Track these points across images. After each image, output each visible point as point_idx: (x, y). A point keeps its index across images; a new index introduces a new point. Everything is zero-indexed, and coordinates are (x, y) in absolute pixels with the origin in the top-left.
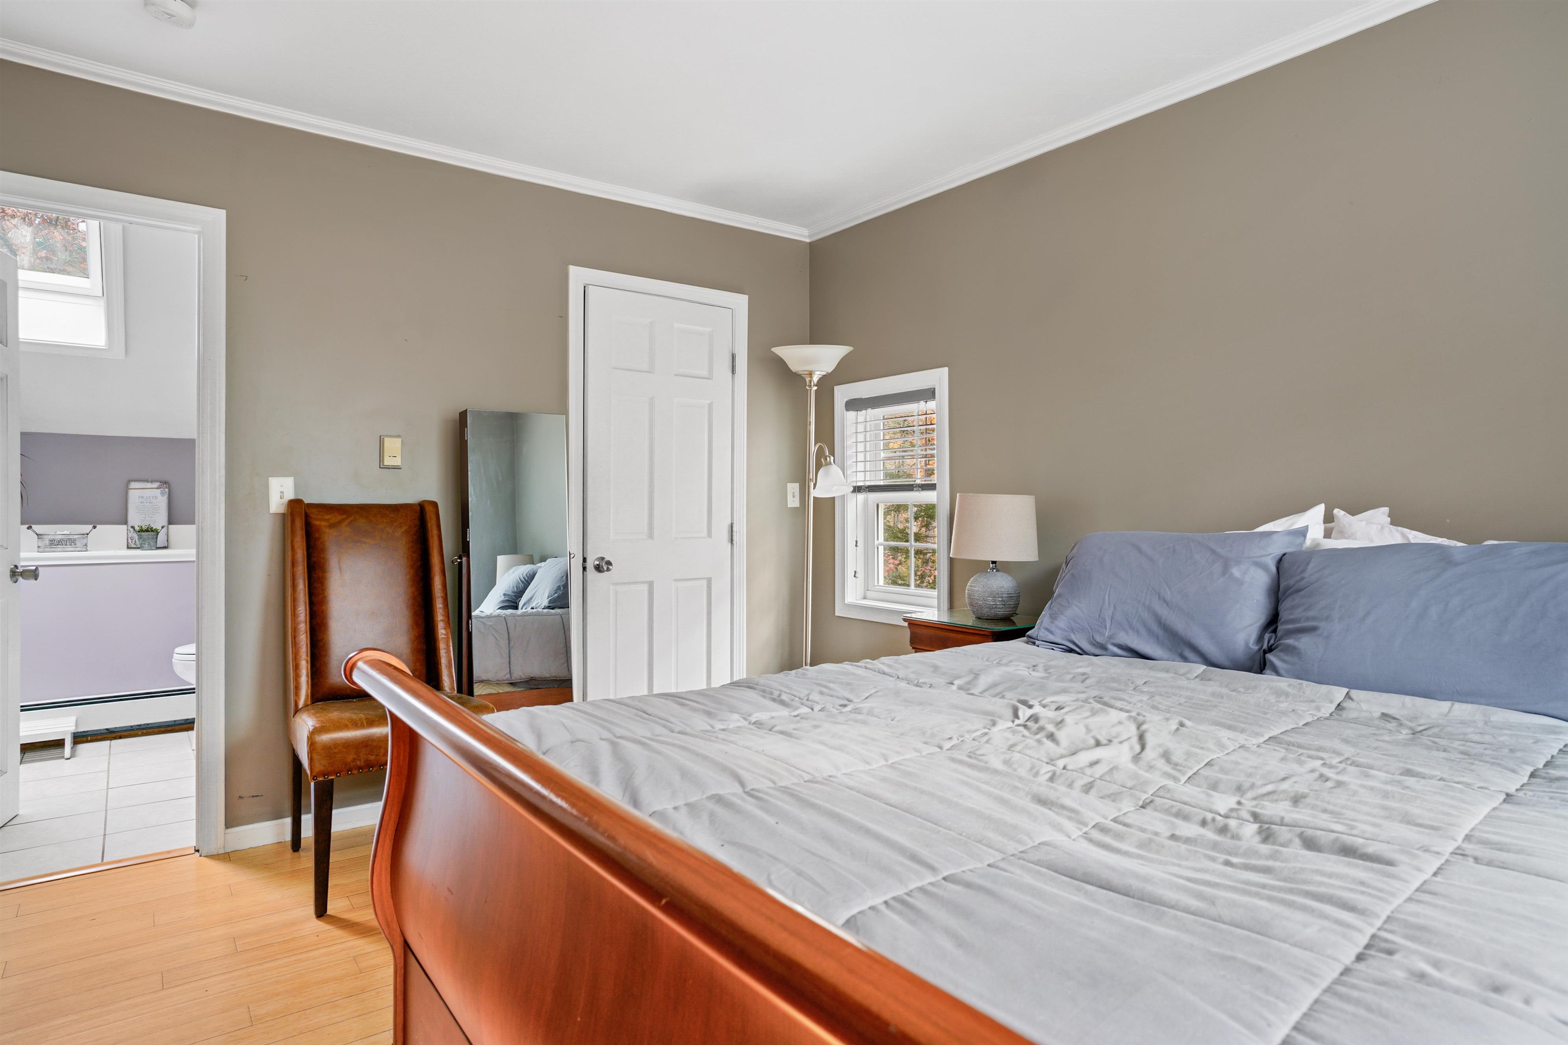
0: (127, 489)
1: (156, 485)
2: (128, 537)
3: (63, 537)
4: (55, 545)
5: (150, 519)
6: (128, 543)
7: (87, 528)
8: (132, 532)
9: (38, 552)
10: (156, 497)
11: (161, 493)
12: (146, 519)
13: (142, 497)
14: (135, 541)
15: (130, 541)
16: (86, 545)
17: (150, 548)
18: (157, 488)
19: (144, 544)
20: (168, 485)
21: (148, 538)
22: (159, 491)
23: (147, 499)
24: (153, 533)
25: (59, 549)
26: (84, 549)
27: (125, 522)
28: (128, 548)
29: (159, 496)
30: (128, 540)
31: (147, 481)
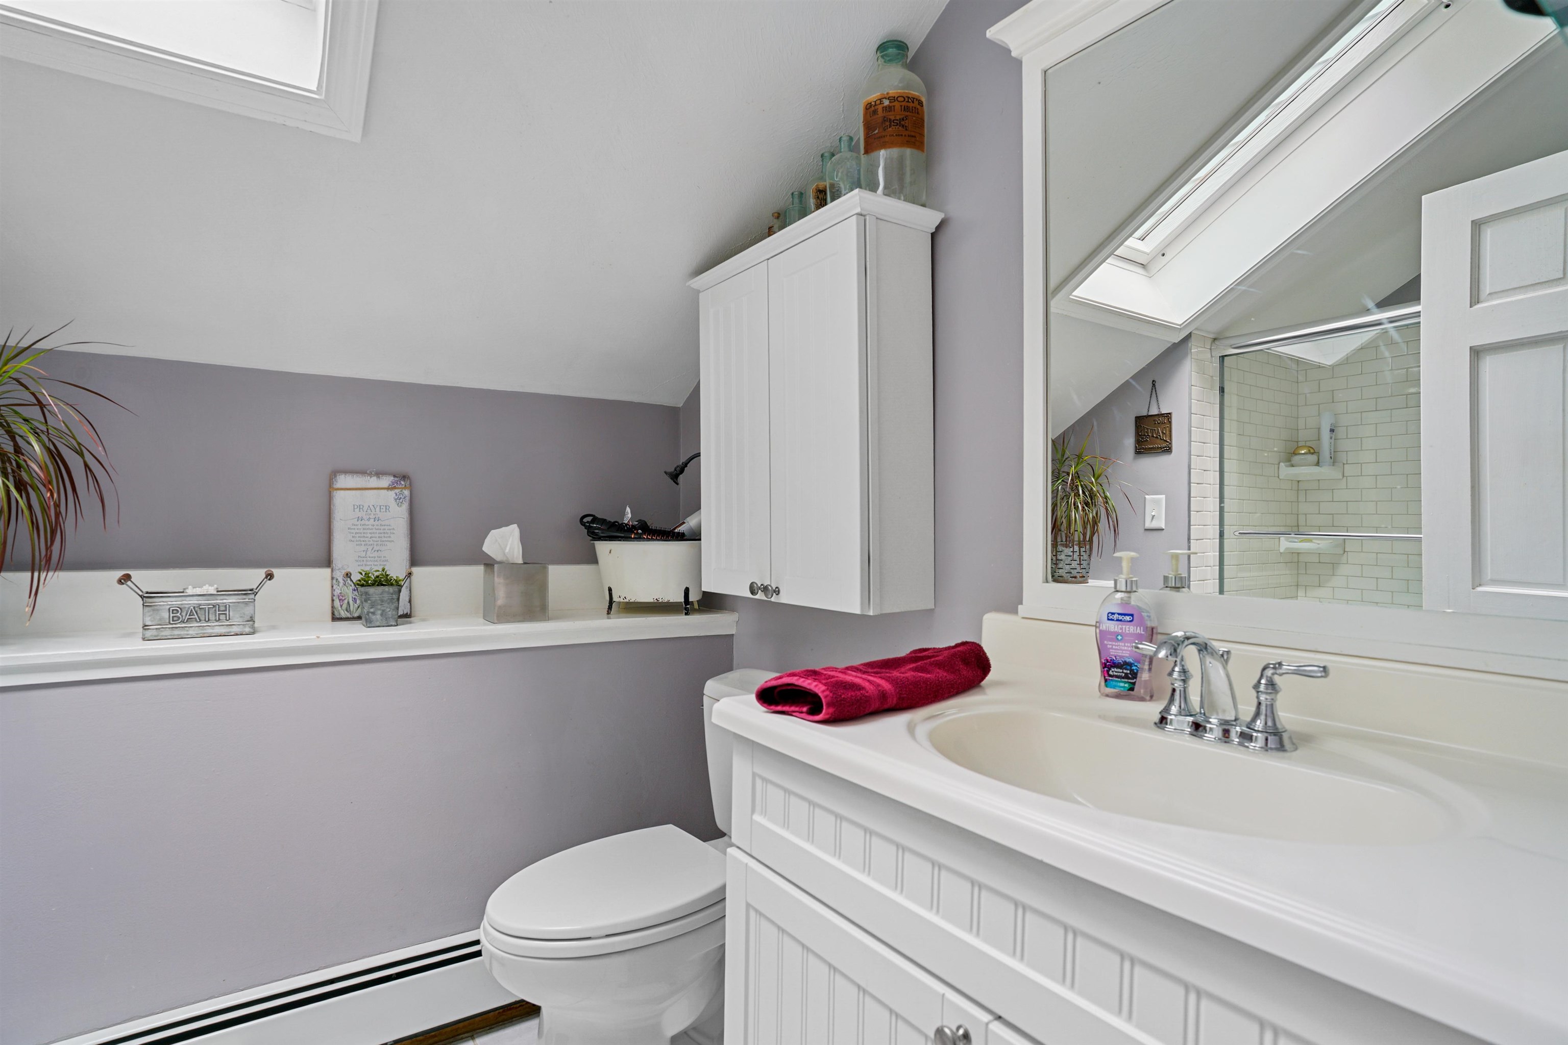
0: (331, 489)
1: (386, 481)
2: (333, 595)
3: (202, 601)
4: (183, 622)
5: (376, 554)
6: (333, 607)
7: (252, 577)
8: (341, 584)
9: (144, 639)
10: (387, 508)
11: (396, 500)
12: (369, 554)
13: (360, 507)
14: (348, 602)
15: (337, 603)
16: (252, 619)
17: (384, 623)
18: (388, 489)
19: (373, 613)
20: (408, 483)
21: (382, 601)
22: (392, 494)
23: (369, 511)
24: (391, 589)
25: (192, 632)
26: (247, 630)
27: (327, 562)
28: (335, 618)
29: (393, 505)
30: (333, 600)
31: (363, 473)
